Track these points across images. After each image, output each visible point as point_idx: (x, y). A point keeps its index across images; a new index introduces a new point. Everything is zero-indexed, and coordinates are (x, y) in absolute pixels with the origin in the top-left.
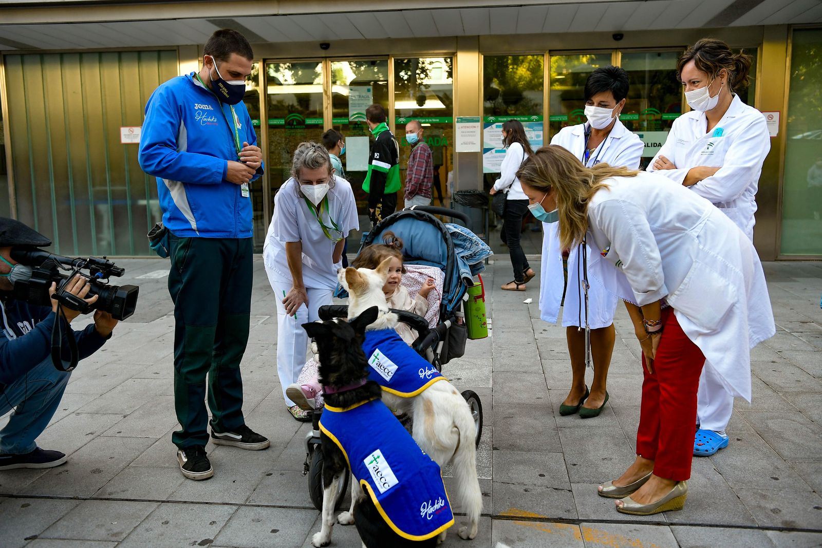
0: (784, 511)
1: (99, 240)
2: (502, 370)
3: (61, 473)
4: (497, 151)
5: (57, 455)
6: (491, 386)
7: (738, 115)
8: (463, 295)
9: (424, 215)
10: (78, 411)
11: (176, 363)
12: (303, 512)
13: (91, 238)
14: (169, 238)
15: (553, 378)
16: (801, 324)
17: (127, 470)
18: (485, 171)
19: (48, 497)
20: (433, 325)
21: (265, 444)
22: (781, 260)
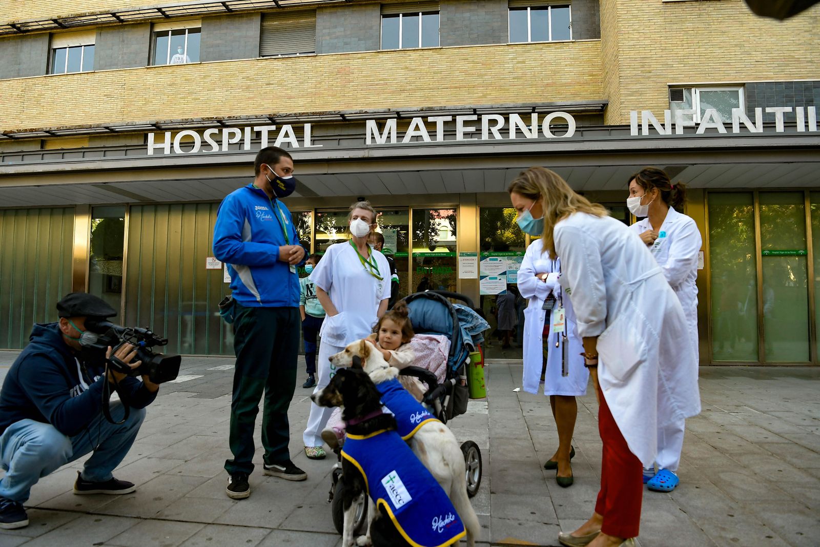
0: (741, 540)
1: (183, 342)
2: (497, 436)
3: (129, 499)
4: (490, 278)
5: (128, 485)
6: (488, 448)
7: (674, 221)
8: (466, 358)
9: (434, 295)
10: (150, 456)
11: (233, 405)
12: (327, 536)
13: (177, 348)
14: (235, 308)
15: (540, 443)
16: (736, 407)
17: (182, 499)
18: (481, 293)
19: (117, 516)
20: (441, 381)
21: (302, 476)
22: (714, 365)
